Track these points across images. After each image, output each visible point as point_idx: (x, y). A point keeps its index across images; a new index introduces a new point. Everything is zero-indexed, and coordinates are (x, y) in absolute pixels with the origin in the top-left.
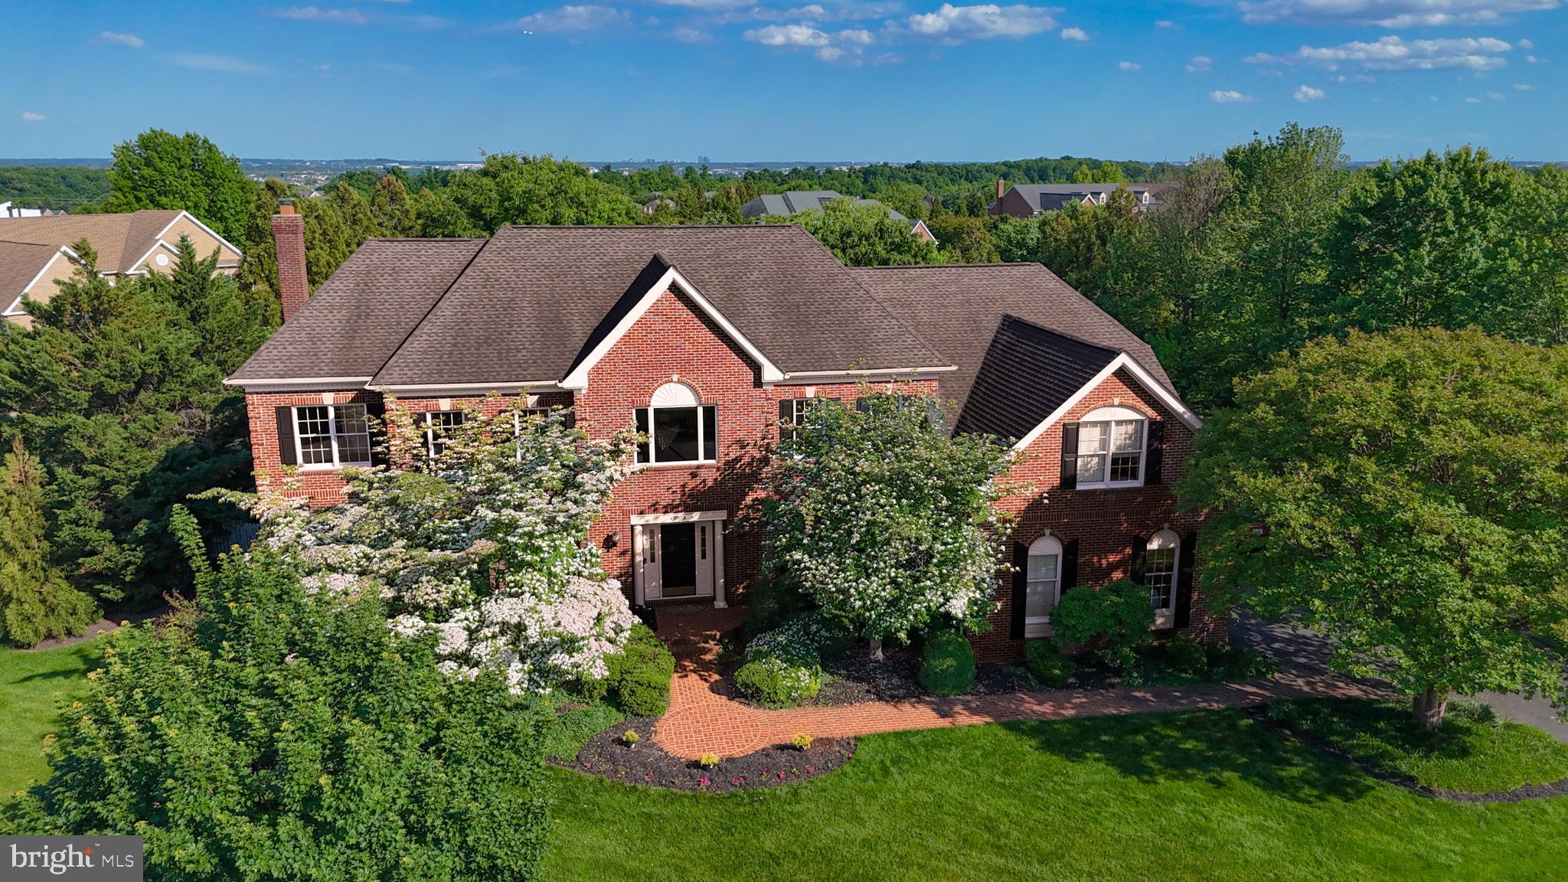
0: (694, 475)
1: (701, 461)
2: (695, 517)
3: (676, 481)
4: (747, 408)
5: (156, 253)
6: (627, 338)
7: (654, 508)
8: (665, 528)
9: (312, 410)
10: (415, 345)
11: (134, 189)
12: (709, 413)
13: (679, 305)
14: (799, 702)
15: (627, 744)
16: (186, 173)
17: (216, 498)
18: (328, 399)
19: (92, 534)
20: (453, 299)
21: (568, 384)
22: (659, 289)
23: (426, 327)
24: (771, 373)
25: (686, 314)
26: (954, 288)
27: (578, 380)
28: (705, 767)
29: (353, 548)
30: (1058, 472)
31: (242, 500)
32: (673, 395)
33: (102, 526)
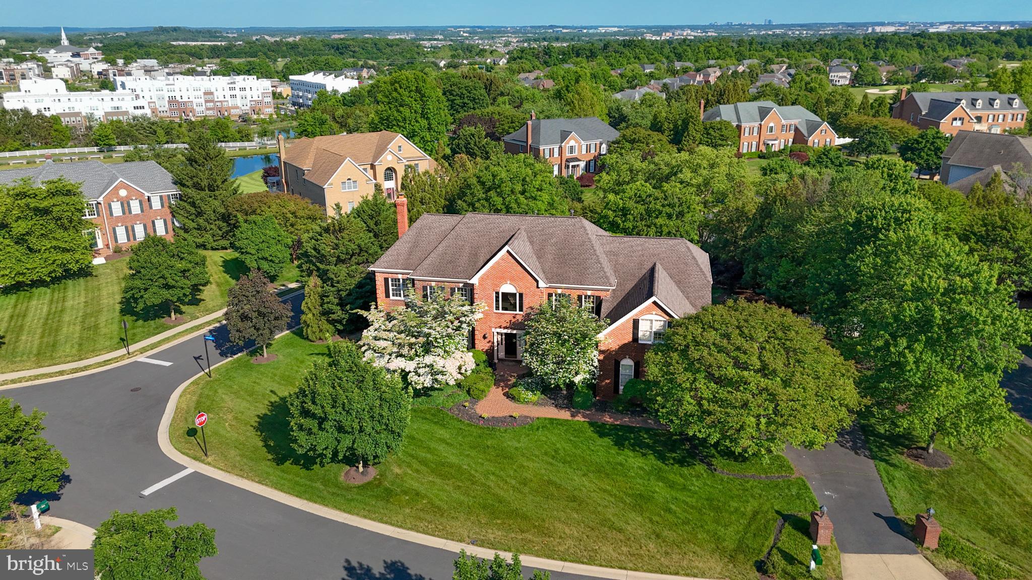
0: (514, 317)
1: (518, 312)
2: (515, 332)
3: (509, 318)
4: (534, 295)
5: (387, 155)
6: (492, 267)
7: (500, 327)
8: (506, 334)
9: (396, 279)
10: (427, 261)
11: (389, 103)
12: (521, 295)
13: (510, 257)
14: (527, 403)
15: (465, 407)
16: (412, 94)
17: (357, 313)
18: (400, 276)
19: (334, 307)
20: (444, 244)
21: (471, 282)
22: (503, 252)
23: (432, 255)
24: (542, 284)
25: (513, 261)
26: (640, 248)
27: (475, 281)
28: (483, 418)
29: (392, 334)
30: (631, 336)
31: (364, 313)
32: (508, 288)
33: (337, 305)
